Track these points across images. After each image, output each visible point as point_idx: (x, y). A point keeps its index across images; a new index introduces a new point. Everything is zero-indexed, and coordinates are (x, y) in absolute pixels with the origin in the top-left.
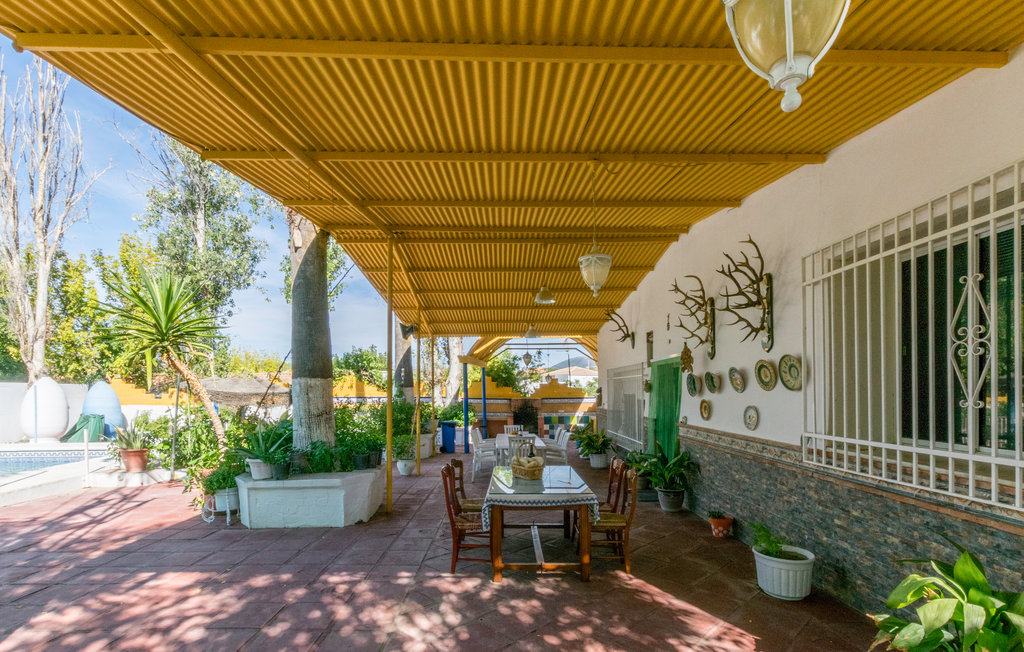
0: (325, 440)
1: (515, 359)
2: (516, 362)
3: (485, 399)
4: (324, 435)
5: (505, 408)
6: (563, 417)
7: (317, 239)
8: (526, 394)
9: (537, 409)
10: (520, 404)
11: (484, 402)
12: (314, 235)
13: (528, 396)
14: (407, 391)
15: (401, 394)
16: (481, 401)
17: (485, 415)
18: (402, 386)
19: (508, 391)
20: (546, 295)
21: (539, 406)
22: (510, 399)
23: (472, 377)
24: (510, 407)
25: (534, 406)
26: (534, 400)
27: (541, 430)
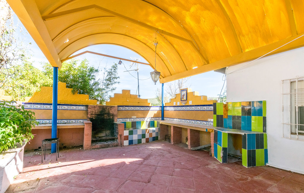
3: (56, 104)
6: (135, 122)
9: (113, 115)
10: (97, 111)
13: (105, 103)
16: (52, 107)
19: (84, 99)
21: (115, 113)
22: (87, 106)
23: (42, 81)
24: (87, 113)
25: (111, 112)
26: (111, 107)
27: (121, 136)
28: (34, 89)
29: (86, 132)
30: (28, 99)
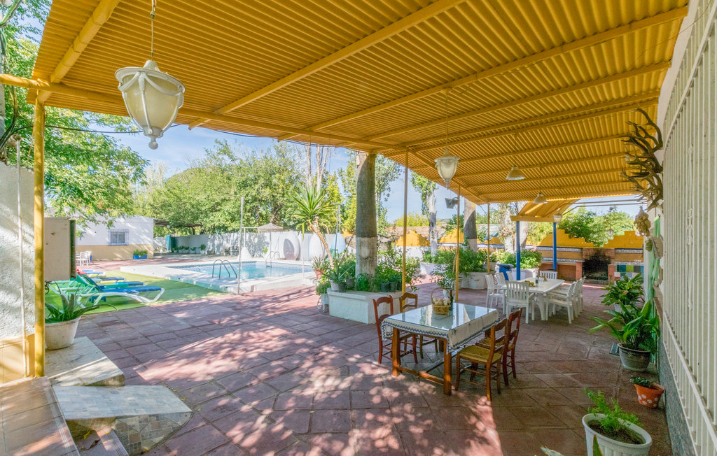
0: (368, 273)
1: (589, 214)
2: (591, 217)
3: (555, 247)
4: (368, 270)
5: (577, 256)
6: (639, 267)
7: (368, 159)
8: (599, 244)
9: (609, 257)
10: (592, 253)
11: (555, 251)
12: (365, 157)
13: (602, 246)
14: (471, 241)
15: (467, 244)
16: (552, 249)
17: (555, 260)
18: (468, 238)
19: (581, 242)
20: (515, 173)
21: (612, 255)
22: (582, 249)
23: (548, 230)
24: (582, 255)
25: (607, 255)
26: (607, 250)
27: (611, 276)
28: (543, 236)
29: (577, 269)
30: (539, 243)
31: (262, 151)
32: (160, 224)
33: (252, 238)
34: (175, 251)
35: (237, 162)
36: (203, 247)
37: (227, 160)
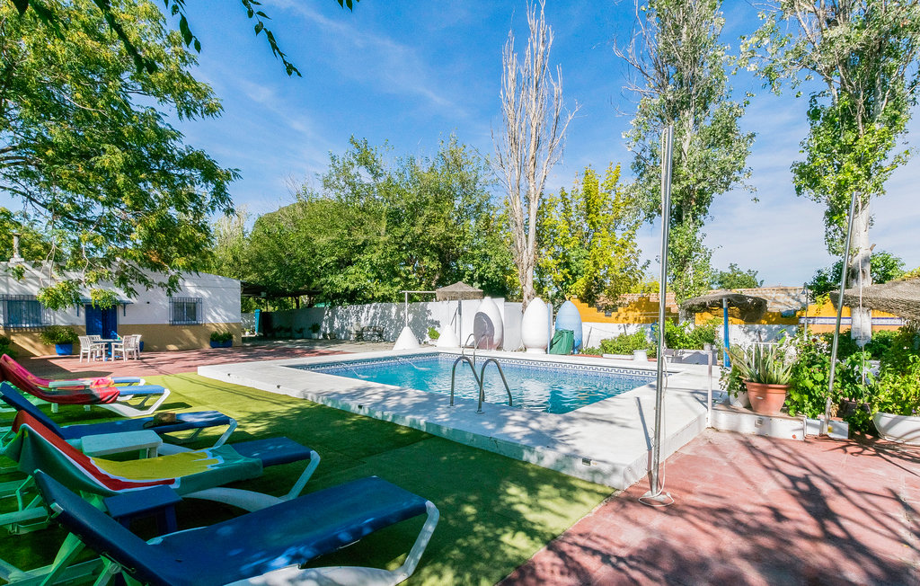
31: (427, 160)
32: (249, 290)
33: (402, 314)
34: (269, 335)
35: (382, 180)
36: (316, 328)
37: (366, 178)
